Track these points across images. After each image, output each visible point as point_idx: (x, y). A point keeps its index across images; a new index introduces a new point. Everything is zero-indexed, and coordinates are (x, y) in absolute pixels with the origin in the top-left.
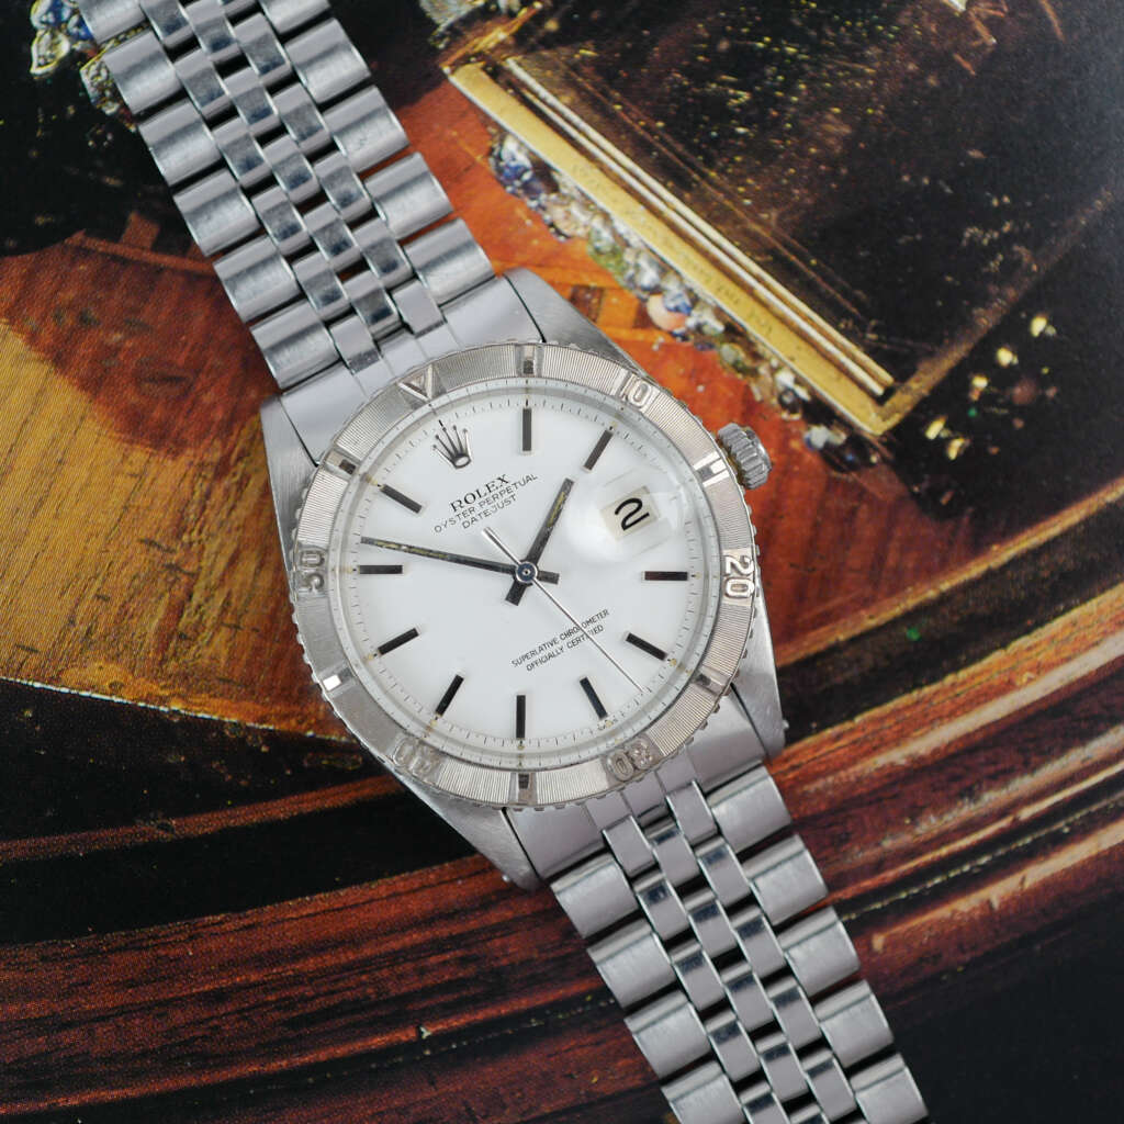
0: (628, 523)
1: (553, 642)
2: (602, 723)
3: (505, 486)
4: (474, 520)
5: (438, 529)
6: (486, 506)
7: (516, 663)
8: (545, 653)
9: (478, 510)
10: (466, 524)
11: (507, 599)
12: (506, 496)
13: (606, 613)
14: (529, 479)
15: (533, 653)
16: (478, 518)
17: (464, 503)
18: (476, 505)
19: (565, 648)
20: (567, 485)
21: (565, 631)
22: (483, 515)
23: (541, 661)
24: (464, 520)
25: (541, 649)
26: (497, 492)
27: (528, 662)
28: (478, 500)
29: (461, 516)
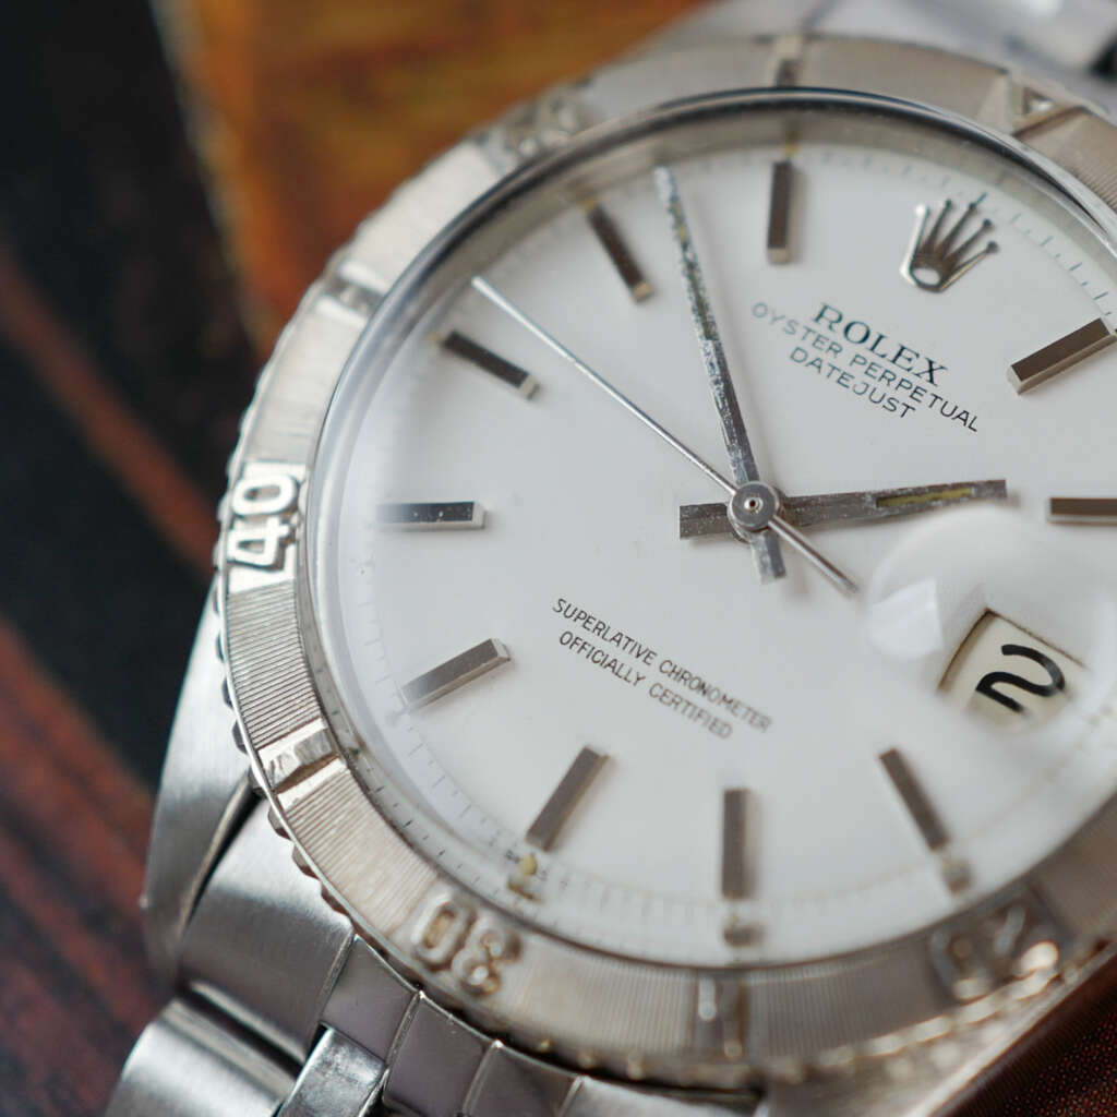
0: (999, 687)
1: (646, 655)
2: (524, 850)
3: (923, 382)
4: (817, 364)
5: (760, 310)
6: (858, 371)
7: (562, 607)
8: (612, 650)
9: (842, 361)
10: (800, 355)
11: (682, 509)
12: (903, 395)
13: (763, 723)
14: (964, 417)
15: (601, 629)
16: (826, 369)
17: (840, 327)
18: (850, 350)
19: (645, 685)
20: (994, 490)
21: (681, 664)
22: (836, 375)
23: (592, 656)
24: (807, 345)
25: (617, 639)
26: (901, 374)
27: (577, 628)
28: (863, 350)
29: (811, 337)
